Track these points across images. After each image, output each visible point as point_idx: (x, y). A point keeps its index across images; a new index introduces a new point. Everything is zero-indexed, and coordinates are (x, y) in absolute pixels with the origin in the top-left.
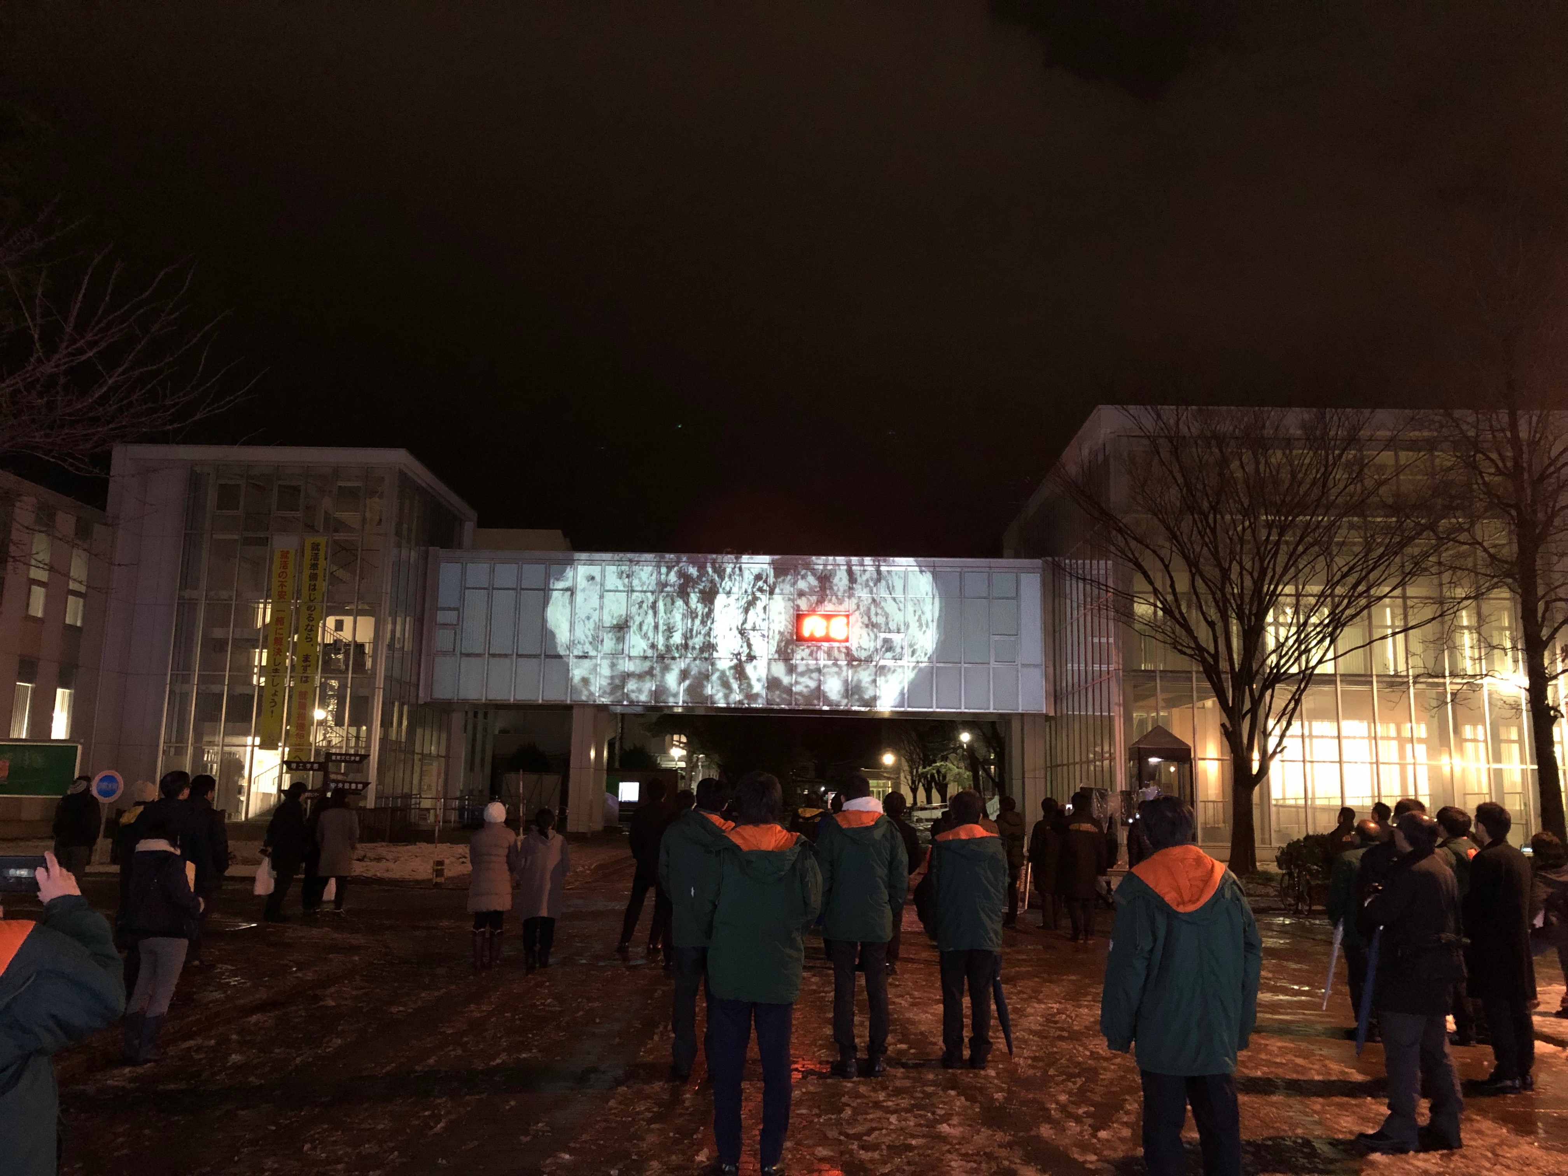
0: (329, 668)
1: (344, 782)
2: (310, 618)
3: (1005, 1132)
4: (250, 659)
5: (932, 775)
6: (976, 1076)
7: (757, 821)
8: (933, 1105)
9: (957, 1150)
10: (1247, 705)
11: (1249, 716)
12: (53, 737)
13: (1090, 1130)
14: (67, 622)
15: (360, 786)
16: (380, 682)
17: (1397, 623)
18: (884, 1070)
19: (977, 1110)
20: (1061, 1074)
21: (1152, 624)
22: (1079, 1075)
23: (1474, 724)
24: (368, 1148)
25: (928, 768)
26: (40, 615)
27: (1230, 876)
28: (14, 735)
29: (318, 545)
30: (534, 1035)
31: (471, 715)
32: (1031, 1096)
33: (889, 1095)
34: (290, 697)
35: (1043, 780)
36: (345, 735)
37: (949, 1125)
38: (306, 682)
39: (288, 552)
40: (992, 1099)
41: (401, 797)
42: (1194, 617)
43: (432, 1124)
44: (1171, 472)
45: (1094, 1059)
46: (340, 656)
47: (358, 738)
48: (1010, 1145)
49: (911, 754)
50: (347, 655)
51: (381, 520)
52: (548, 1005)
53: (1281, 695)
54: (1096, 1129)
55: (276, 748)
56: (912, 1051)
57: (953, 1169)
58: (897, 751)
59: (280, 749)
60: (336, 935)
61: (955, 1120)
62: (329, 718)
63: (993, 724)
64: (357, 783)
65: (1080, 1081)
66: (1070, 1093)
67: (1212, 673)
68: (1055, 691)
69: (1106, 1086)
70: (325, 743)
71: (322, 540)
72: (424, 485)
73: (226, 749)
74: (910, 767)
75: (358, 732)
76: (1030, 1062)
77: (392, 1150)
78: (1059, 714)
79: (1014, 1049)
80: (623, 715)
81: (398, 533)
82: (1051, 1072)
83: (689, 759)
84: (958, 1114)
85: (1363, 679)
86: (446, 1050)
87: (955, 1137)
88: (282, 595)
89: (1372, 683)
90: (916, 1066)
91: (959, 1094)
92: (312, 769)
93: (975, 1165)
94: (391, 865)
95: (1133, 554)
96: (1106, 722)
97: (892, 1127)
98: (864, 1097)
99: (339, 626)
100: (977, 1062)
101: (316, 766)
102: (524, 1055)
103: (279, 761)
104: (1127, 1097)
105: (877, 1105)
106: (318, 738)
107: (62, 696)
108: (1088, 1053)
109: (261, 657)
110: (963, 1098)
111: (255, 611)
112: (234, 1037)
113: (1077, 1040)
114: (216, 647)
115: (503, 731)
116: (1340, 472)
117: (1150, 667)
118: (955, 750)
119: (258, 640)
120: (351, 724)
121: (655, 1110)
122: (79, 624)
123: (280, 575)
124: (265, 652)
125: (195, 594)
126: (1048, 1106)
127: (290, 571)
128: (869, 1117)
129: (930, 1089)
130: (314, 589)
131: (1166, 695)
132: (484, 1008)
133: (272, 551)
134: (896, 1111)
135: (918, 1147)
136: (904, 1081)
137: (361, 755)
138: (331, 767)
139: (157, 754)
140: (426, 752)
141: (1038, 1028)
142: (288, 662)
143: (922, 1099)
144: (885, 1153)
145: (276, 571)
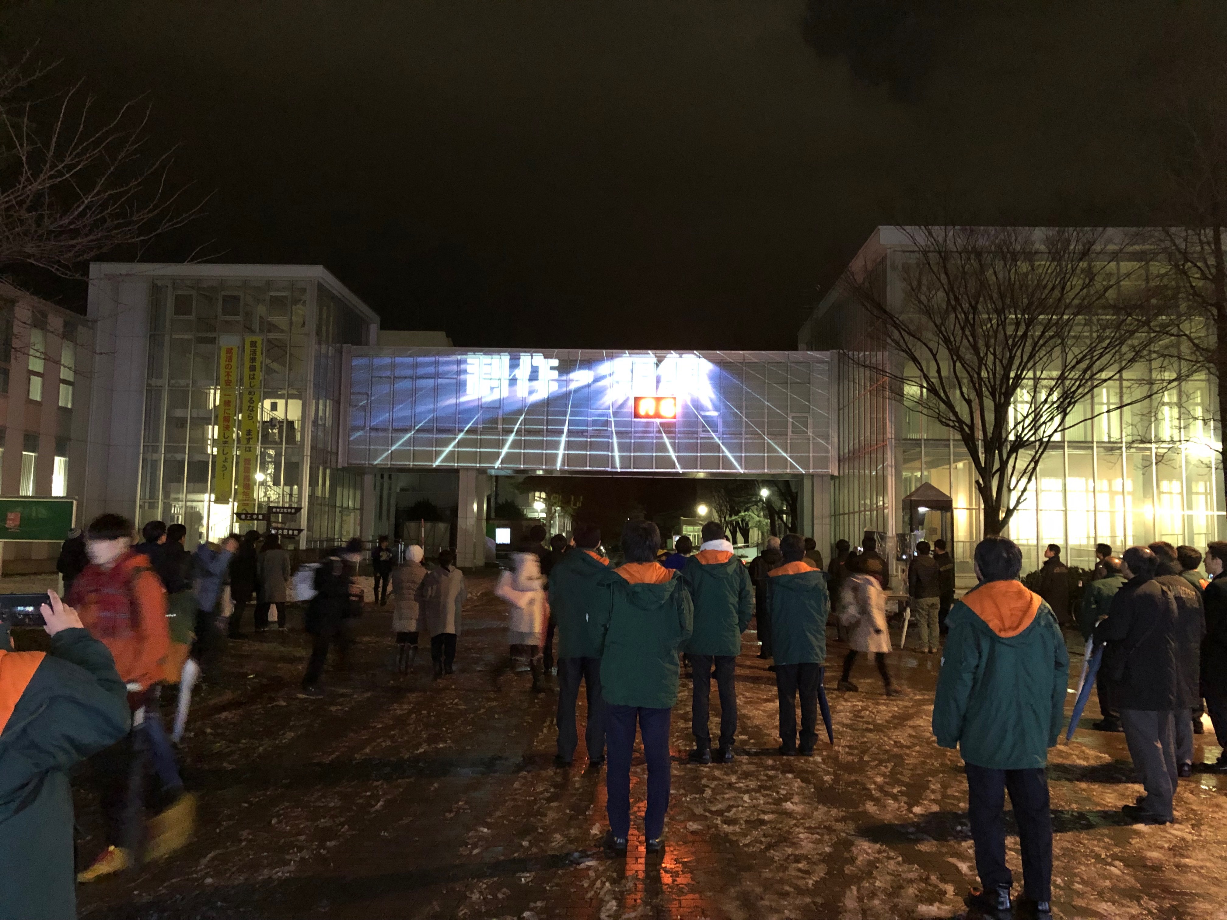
0: (266, 439)
1: (283, 529)
2: (251, 401)
3: (837, 808)
4: (204, 434)
5: (737, 523)
6: (806, 761)
8: (776, 786)
9: (802, 824)
10: (997, 465)
11: (998, 474)
12: (54, 494)
13: (906, 807)
14: (61, 404)
15: (296, 532)
16: (307, 451)
17: (1112, 400)
18: (733, 757)
19: (813, 790)
20: (874, 759)
21: (920, 402)
22: (888, 761)
23: (1170, 479)
24: (323, 822)
25: (734, 518)
26: (38, 399)
27: (1045, 607)
28: (23, 493)
29: (256, 342)
30: (447, 729)
31: (378, 477)
32: (853, 778)
33: (739, 778)
34: (237, 463)
35: (828, 526)
36: (281, 493)
37: (792, 803)
38: (250, 451)
39: (232, 349)
40: (824, 782)
41: (327, 541)
42: (956, 396)
43: (373, 803)
44: (939, 280)
45: (898, 747)
46: (276, 431)
47: (291, 495)
48: (843, 819)
49: (721, 506)
50: (281, 429)
51: (304, 323)
52: (456, 704)
53: (1023, 460)
54: (910, 806)
55: (227, 502)
56: (752, 741)
57: (802, 840)
58: (709, 503)
59: (231, 504)
60: (282, 649)
61: (796, 799)
62: (269, 479)
63: (787, 483)
64: (293, 530)
65: (890, 765)
66: (884, 775)
67: (969, 441)
68: (839, 457)
69: (910, 770)
70: (266, 499)
71: (258, 339)
72: (338, 295)
73: (189, 504)
75: (291, 490)
76: (847, 750)
77: (342, 824)
78: (841, 474)
79: (835, 740)
80: (497, 477)
81: (318, 333)
82: (866, 758)
83: (549, 512)
84: (797, 794)
85: (1086, 445)
86: (378, 741)
87: (798, 813)
88: (228, 383)
89: (1092, 448)
90: (756, 754)
91: (795, 777)
92: (257, 519)
93: (818, 837)
95: (906, 344)
96: (880, 480)
97: (746, 805)
98: (720, 779)
99: (274, 407)
100: (806, 750)
101: (260, 517)
102: (441, 746)
103: (230, 513)
104: (930, 779)
105: (730, 785)
106: (259, 495)
107: (59, 463)
108: (892, 742)
109: (213, 432)
110: (799, 780)
111: (207, 395)
112: (209, 731)
113: (883, 732)
114: (177, 424)
115: (402, 490)
116: (1075, 279)
117: (917, 436)
118: (756, 503)
119: (211, 419)
120: (286, 484)
121: (552, 790)
122: (69, 406)
123: (226, 367)
124: (216, 427)
125: (159, 382)
126: (868, 786)
127: (234, 363)
128: (726, 796)
129: (772, 773)
130: (254, 378)
131: (929, 459)
132: (405, 707)
133: (220, 348)
134: (746, 792)
135: (770, 822)
136: (749, 766)
137: (295, 508)
138: (272, 519)
139: (135, 508)
140: (345, 505)
141: (849, 722)
142: (234, 435)
143: (766, 781)
144: (743, 826)
145: (223, 363)
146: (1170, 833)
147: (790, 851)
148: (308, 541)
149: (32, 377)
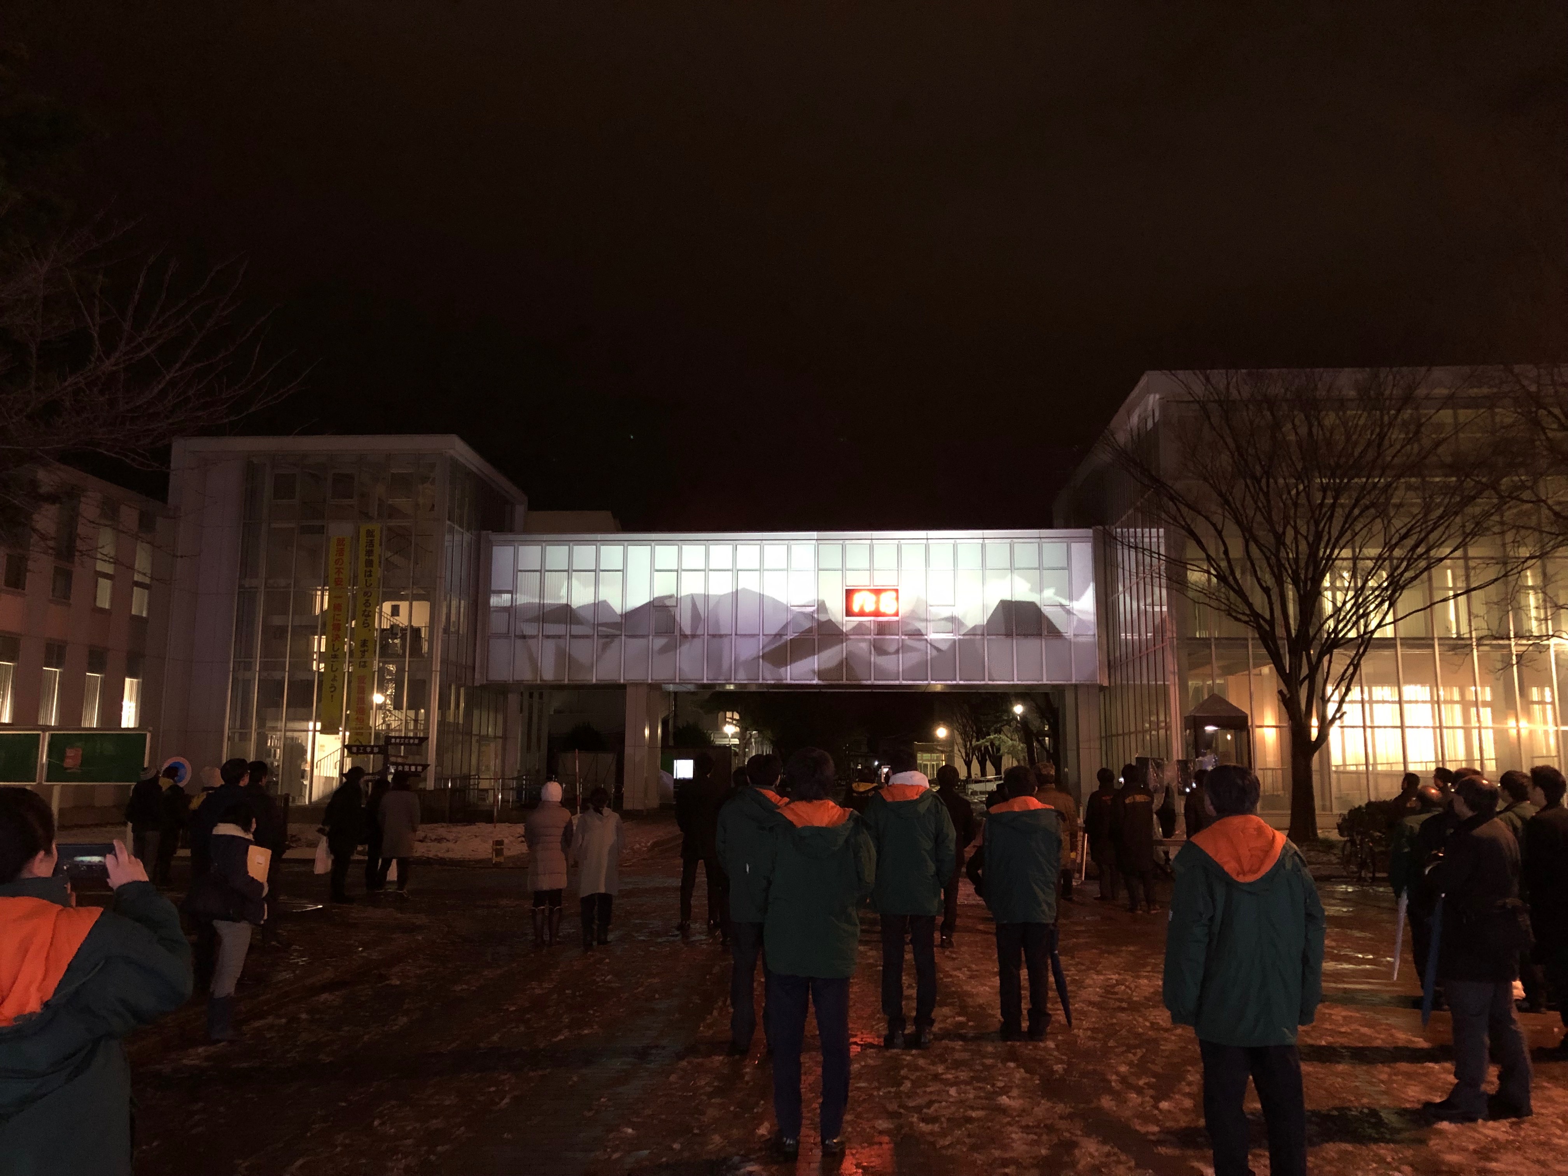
0: (386, 653)
1: (403, 765)
2: (367, 604)
3: (1065, 1104)
4: (310, 645)
5: (986, 748)
6: (1035, 1048)
7: (808, 798)
8: (992, 1077)
9: (1018, 1122)
10: (1305, 671)
11: (1306, 682)
12: (123, 726)
13: (1151, 1102)
14: (133, 612)
15: (420, 768)
16: (437, 666)
17: (1459, 585)
19: (1037, 1082)
20: (1121, 1045)
21: (1206, 592)
22: (1139, 1046)
23: (1541, 685)
24: (435, 1123)
25: (981, 741)
26: (107, 607)
27: (1290, 846)
28: (86, 724)
29: (373, 531)
30: (595, 1012)
31: (526, 696)
32: (1090, 1067)
33: (948, 1068)
34: (349, 682)
35: (1099, 750)
36: (403, 718)
37: (1009, 1097)
38: (364, 666)
39: (343, 540)
40: (1053, 1072)
41: (460, 778)
42: (1248, 583)
43: (497, 1100)
44: (1222, 437)
45: (1155, 1030)
46: (397, 641)
47: (416, 721)
48: (1070, 1117)
49: (964, 726)
50: (403, 638)
51: (434, 505)
52: (610, 982)
53: (1339, 661)
54: (1157, 1099)
55: (336, 732)
56: (970, 1024)
57: (1013, 1140)
58: (949, 723)
59: (341, 734)
60: (399, 915)
61: (1015, 1092)
62: (388, 702)
63: (1046, 694)
64: (416, 765)
65: (1140, 1052)
66: (1131, 1064)
67: (1268, 639)
68: (1109, 660)
69: (1167, 1057)
70: (384, 727)
71: (376, 527)
72: (474, 470)
73: (289, 734)
74: (964, 740)
75: (417, 714)
76: (1089, 1033)
77: (458, 1126)
78: (1113, 684)
79: (1073, 1021)
80: (676, 693)
81: (451, 517)
82: (1111, 1043)
83: (742, 735)
84: (1018, 1086)
85: (1423, 642)
86: (509, 1027)
87: (1014, 1109)
88: (338, 582)
89: (1433, 646)
90: (975, 1039)
91: (1018, 1067)
92: (372, 752)
93: (1035, 1137)
94: (450, 845)
95: (1185, 520)
96: (1161, 691)
97: (951, 1100)
98: (923, 1069)
99: (395, 611)
100: (1036, 1033)
101: (376, 750)
102: (586, 1032)
103: (340, 745)
104: (1190, 1068)
105: (936, 1077)
106: (377, 722)
107: (130, 685)
108: (1148, 1024)
109: (320, 644)
110: (1022, 1070)
111: (312, 599)
112: (304, 1016)
113: (1139, 1011)
114: (275, 634)
115: (558, 711)
116: (1396, 432)
117: (1205, 634)
118: (1008, 722)
119: (317, 627)
120: (409, 708)
121: (716, 1084)
122: (144, 615)
123: (337, 562)
124: (324, 638)
125: (254, 582)
126: (1109, 1077)
127: (346, 557)
128: (928, 1090)
129: (989, 1062)
130: (371, 576)
131: (1222, 663)
132: (546, 985)
133: (329, 539)
134: (956, 1083)
135: (978, 1119)
136: (962, 1054)
137: (420, 738)
138: (391, 750)
139: (222, 741)
140: (484, 732)
141: (1097, 999)
142: (346, 647)
143: (981, 1071)
144: (945, 1125)
145: (333, 557)
146: (1479, 1133)
147: (997, 1153)
148: (437, 779)
149: (100, 580)
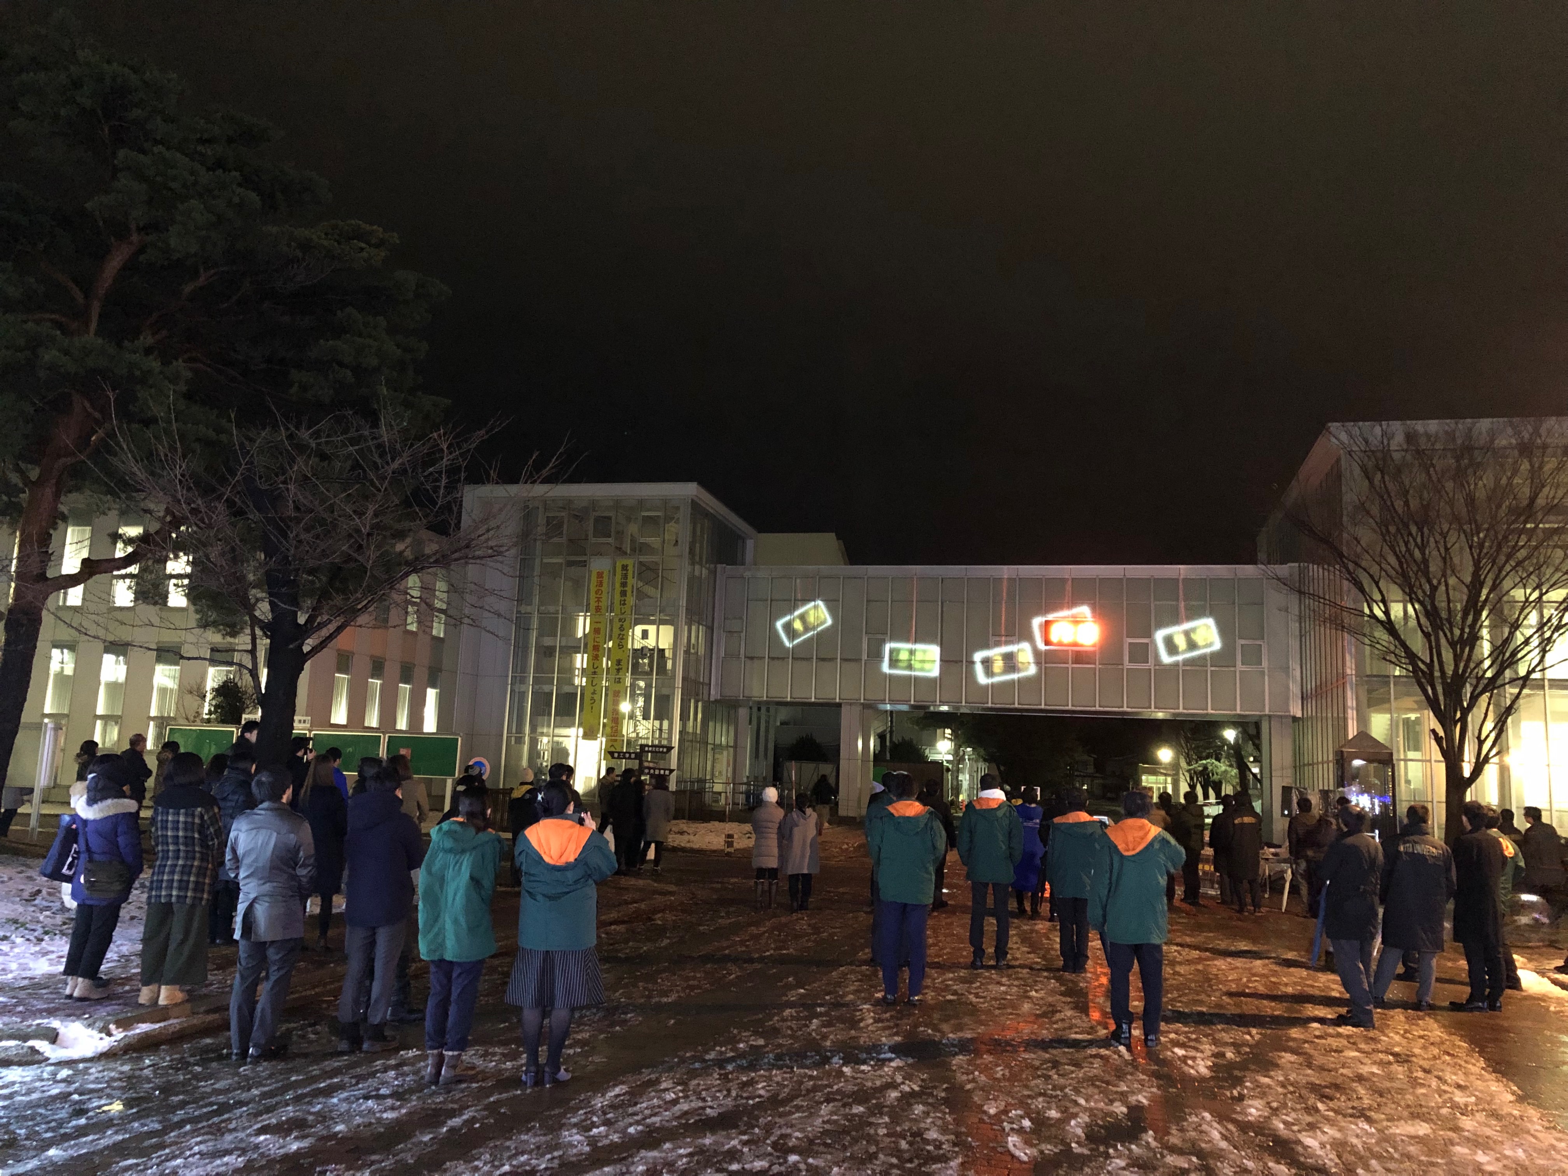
0: (637, 671)
2: (622, 628)
4: (572, 662)
11: (1460, 722)
12: (425, 730)
14: (434, 634)
16: (679, 682)
25: (1194, 766)
26: (415, 630)
28: (397, 728)
29: (627, 566)
34: (606, 695)
35: (1291, 779)
36: (651, 728)
38: (619, 682)
39: (602, 573)
41: (698, 782)
46: (646, 661)
50: (651, 658)
51: (677, 542)
55: (595, 738)
59: (599, 740)
62: (638, 712)
63: (1252, 723)
67: (1424, 682)
68: (1302, 694)
70: (634, 735)
71: (629, 562)
72: (714, 512)
73: (556, 739)
78: (1305, 715)
83: (956, 753)
88: (599, 609)
92: (629, 758)
94: (691, 837)
99: (645, 635)
101: (633, 756)
103: (598, 750)
106: (627, 729)
107: (432, 695)
109: (580, 661)
111: (575, 623)
114: (547, 652)
115: (783, 724)
118: (1223, 747)
119: (579, 647)
122: (442, 635)
123: (596, 592)
124: (586, 656)
125: (529, 609)
127: (604, 588)
130: (624, 604)
133: (590, 572)
137: (667, 747)
139: (501, 743)
140: (718, 742)
142: (604, 666)
145: (593, 588)
148: (679, 782)
149: (408, 605)
